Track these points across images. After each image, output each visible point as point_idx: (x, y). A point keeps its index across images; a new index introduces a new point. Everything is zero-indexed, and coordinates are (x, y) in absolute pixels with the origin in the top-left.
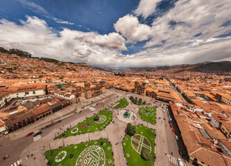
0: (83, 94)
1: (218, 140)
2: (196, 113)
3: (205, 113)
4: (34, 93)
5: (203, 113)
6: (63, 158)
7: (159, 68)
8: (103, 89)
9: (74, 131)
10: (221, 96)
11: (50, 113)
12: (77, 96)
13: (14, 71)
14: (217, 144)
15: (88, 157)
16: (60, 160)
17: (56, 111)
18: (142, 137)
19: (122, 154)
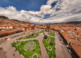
0: (28, 29)
1: (77, 38)
2: (68, 33)
3: (72, 33)
4: (9, 27)
5: (71, 33)
6: (19, 45)
7: (55, 24)
8: (35, 28)
9: (24, 38)
10: (76, 29)
11: (15, 33)
12: (25, 29)
13: (2, 23)
14: (77, 39)
15: (29, 44)
16: (18, 45)
17: (17, 33)
18: (50, 39)
19: (42, 43)
